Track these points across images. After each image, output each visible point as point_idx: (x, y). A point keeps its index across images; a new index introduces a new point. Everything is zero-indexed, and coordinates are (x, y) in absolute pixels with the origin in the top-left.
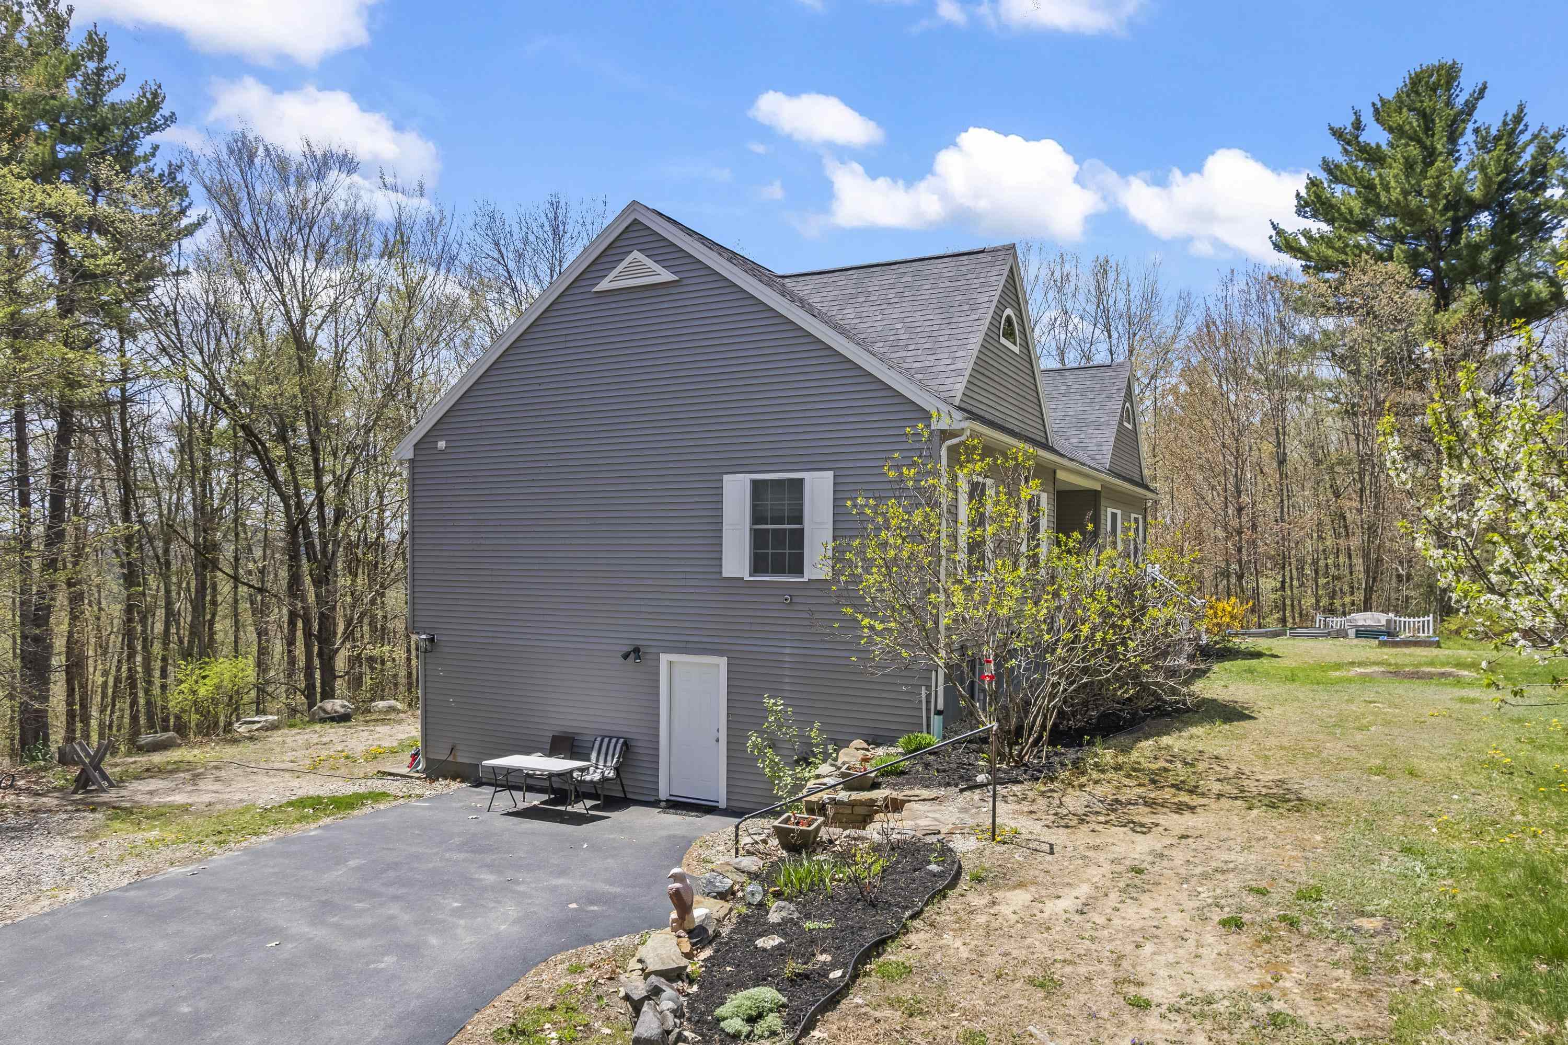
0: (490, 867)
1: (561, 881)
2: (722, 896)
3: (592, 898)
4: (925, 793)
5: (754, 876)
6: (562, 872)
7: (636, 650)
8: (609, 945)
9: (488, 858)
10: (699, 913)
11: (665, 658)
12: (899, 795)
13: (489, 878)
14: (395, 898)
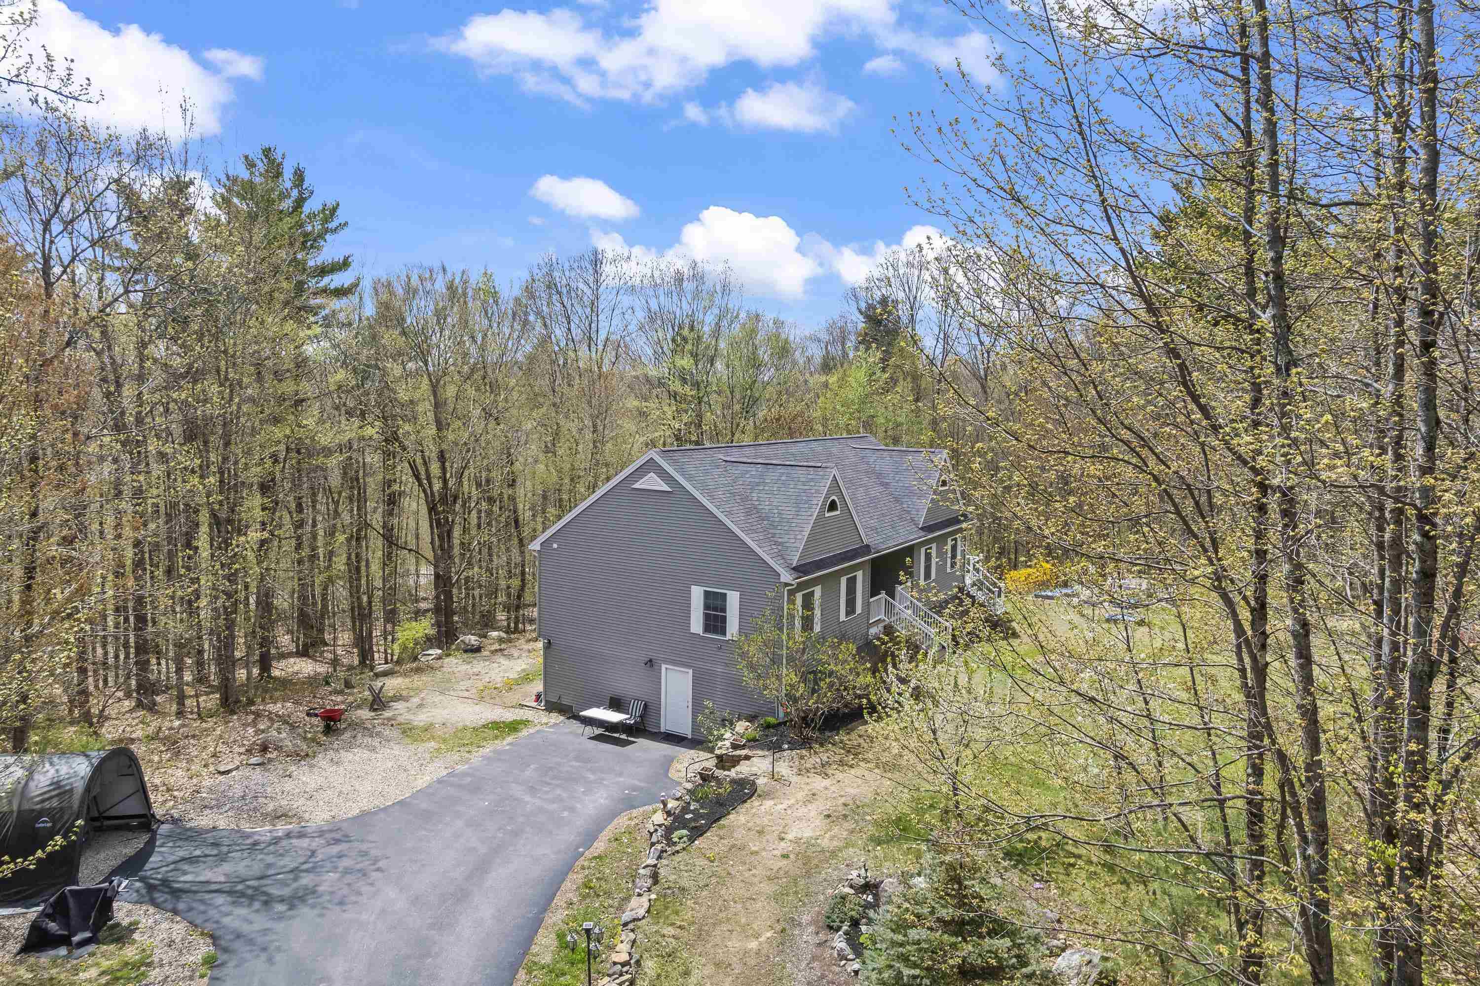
0: (591, 770)
1: (622, 779)
2: (677, 799)
3: (634, 788)
4: (760, 753)
5: (689, 791)
6: (621, 774)
7: (651, 661)
8: (641, 809)
9: (589, 765)
10: (670, 806)
11: (664, 667)
12: (750, 753)
13: (592, 777)
14: (557, 786)
